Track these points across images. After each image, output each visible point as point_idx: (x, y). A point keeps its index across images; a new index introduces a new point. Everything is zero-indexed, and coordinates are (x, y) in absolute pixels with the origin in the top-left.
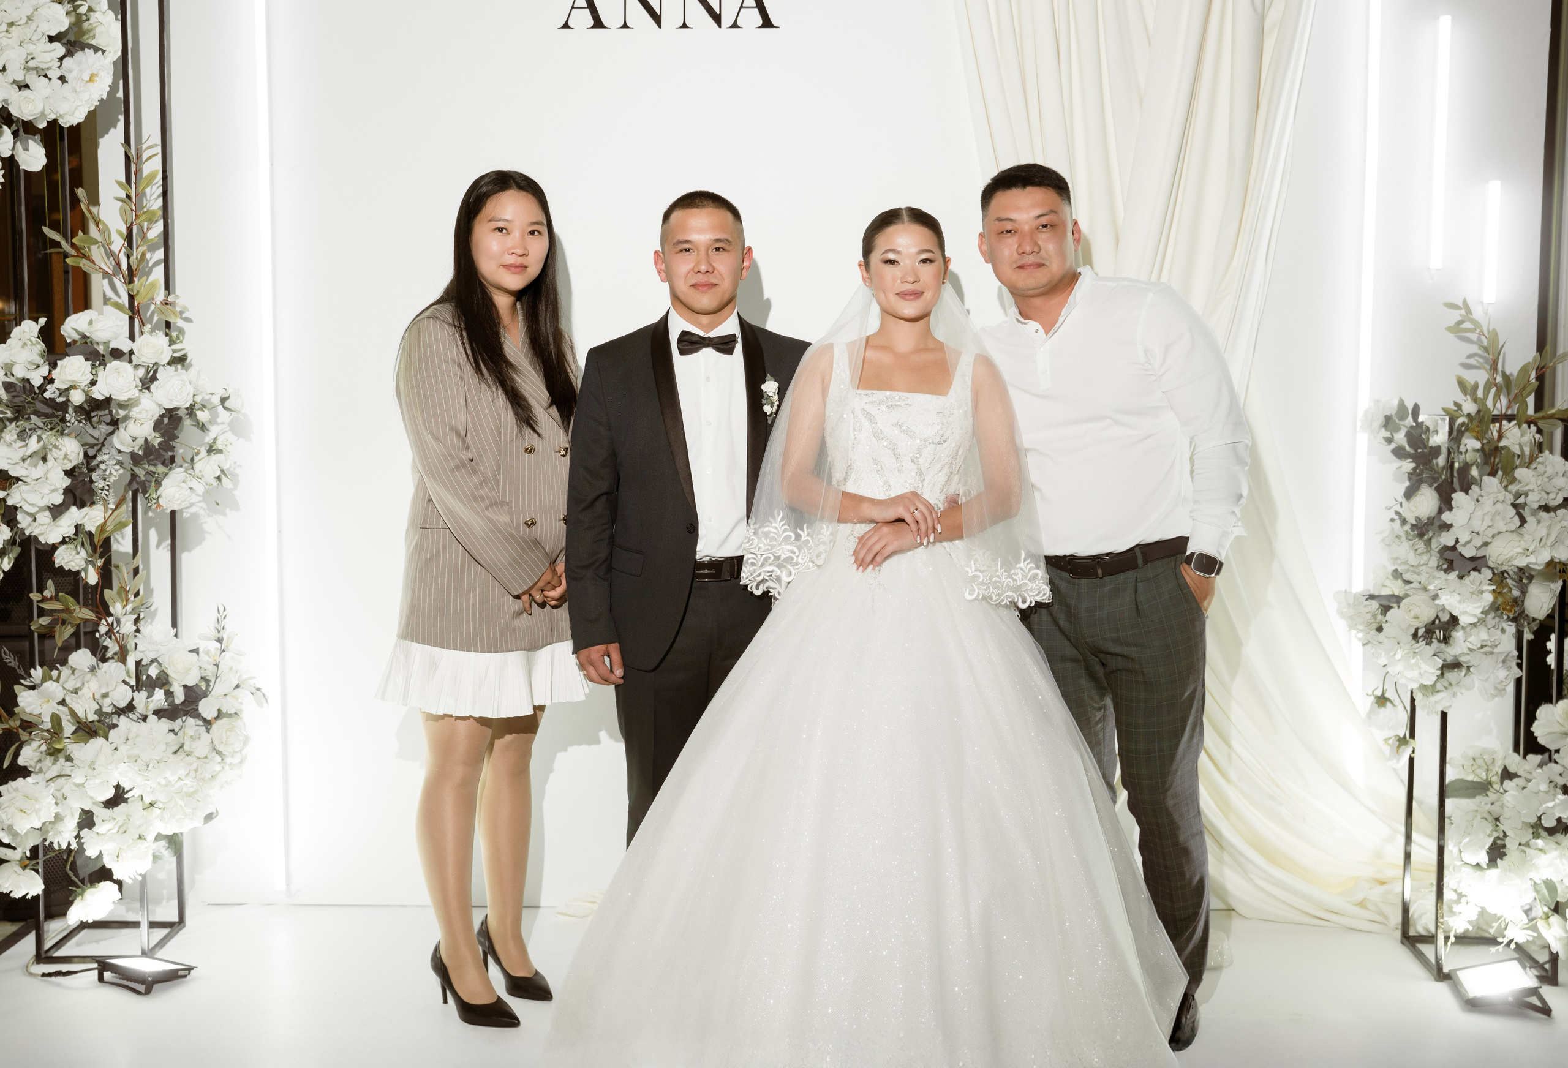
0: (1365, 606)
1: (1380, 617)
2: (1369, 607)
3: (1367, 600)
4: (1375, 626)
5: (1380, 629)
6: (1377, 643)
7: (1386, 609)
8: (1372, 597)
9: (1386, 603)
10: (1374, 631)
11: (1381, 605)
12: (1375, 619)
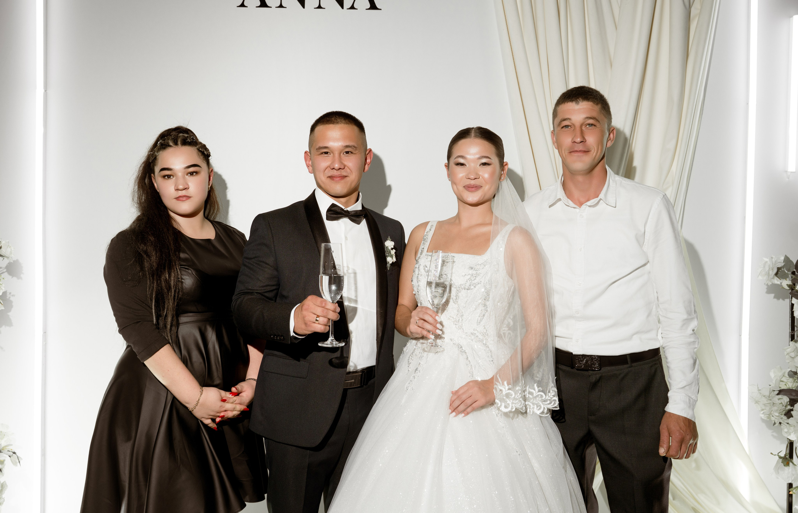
0: (779, 399)
1: (789, 407)
2: (782, 401)
3: (778, 394)
4: (784, 413)
5: (789, 414)
6: (787, 425)
7: (792, 402)
8: (781, 392)
9: (792, 397)
10: (783, 415)
11: (790, 399)
12: (786, 406)
